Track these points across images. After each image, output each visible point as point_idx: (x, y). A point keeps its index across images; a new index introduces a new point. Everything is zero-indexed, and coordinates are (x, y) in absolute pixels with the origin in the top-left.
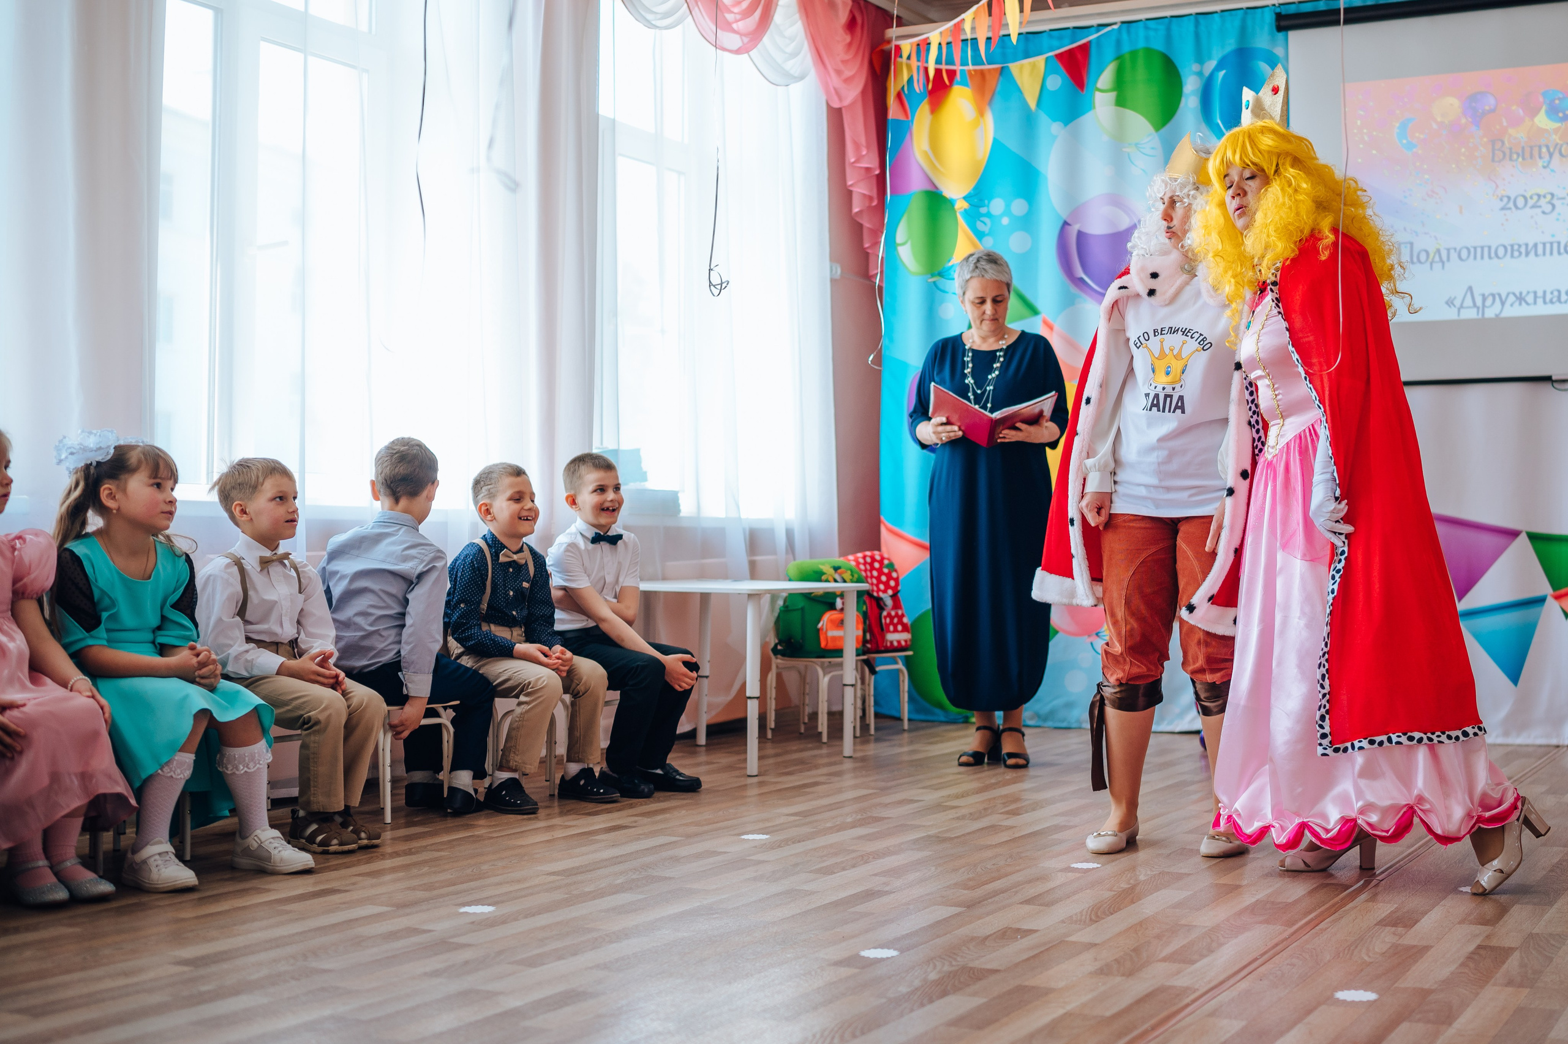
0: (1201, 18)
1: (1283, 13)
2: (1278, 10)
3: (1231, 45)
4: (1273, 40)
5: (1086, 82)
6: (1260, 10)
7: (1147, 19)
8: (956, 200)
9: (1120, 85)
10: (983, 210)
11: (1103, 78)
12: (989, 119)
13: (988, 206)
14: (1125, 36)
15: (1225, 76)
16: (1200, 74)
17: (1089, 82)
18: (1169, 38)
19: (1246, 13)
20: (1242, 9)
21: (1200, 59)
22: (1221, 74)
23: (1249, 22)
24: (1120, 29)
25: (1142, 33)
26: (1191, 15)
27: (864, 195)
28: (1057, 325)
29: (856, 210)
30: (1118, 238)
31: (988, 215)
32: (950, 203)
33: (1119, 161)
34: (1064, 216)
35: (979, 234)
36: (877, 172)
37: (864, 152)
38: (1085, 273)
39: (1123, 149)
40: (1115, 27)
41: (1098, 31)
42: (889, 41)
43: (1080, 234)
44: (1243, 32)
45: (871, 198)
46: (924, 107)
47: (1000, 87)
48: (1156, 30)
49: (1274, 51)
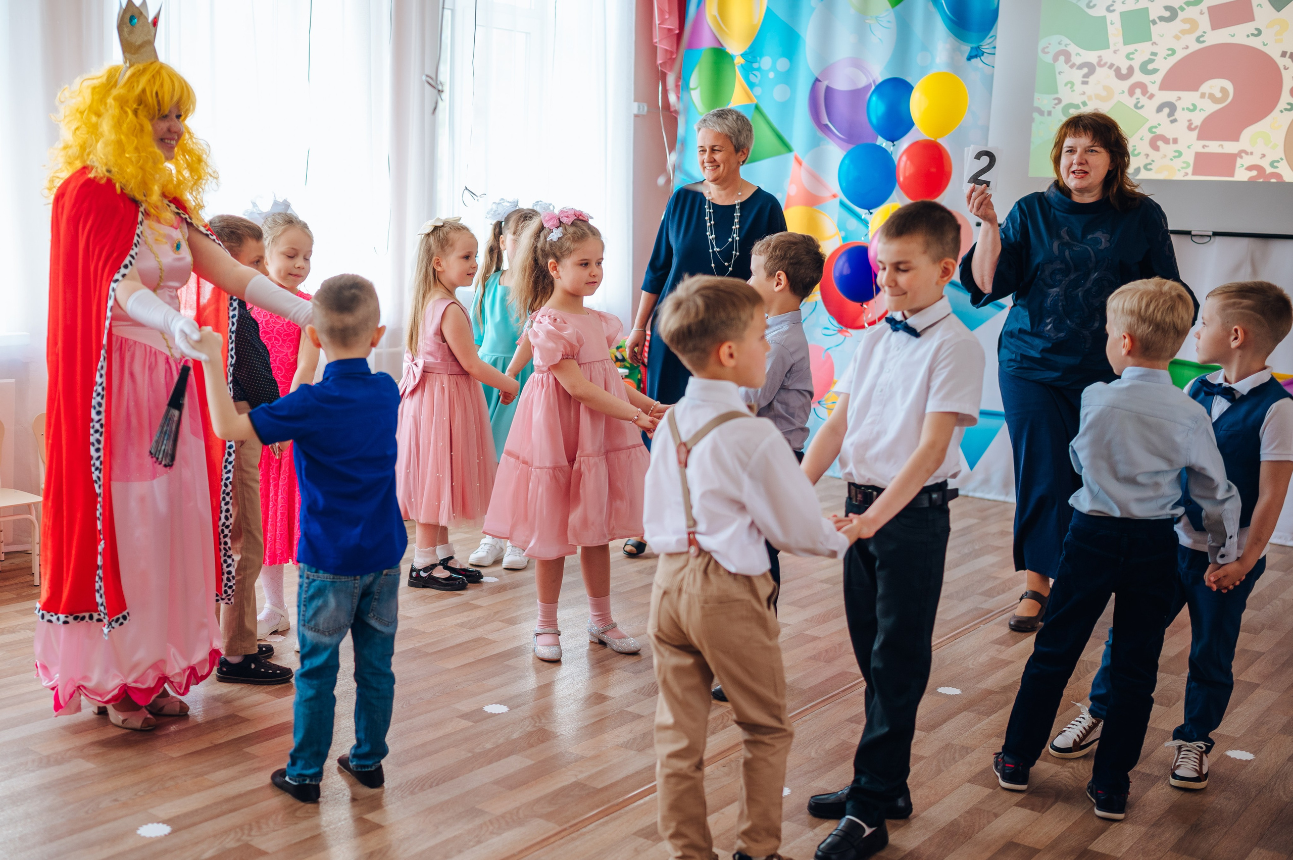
8: (735, 56)
10: (755, 65)
13: (759, 63)
27: (666, 50)
28: (805, 161)
29: (659, 62)
30: (856, 95)
31: (759, 69)
32: (731, 58)
33: (862, 31)
34: (816, 74)
35: (751, 85)
36: (677, 32)
37: (667, 17)
38: (830, 121)
39: (865, 21)
43: (828, 90)
45: (671, 52)
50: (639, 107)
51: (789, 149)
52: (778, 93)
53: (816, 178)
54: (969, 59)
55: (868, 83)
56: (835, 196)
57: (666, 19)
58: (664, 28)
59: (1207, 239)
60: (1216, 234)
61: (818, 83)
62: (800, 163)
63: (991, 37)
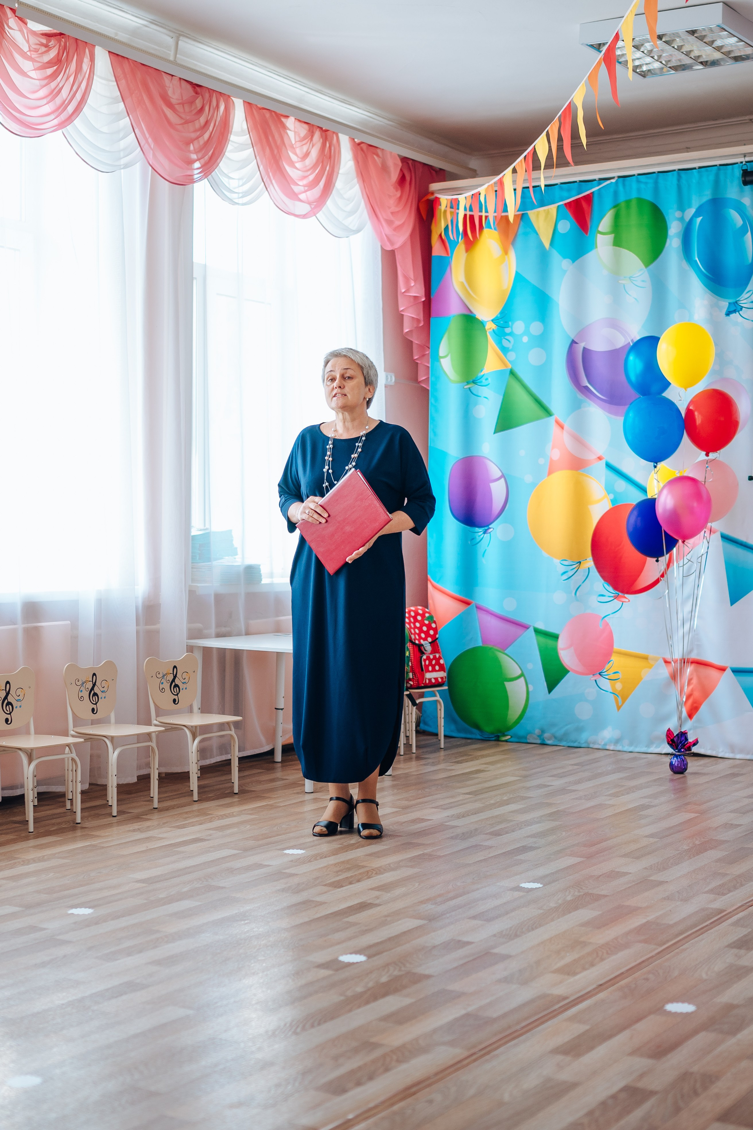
0: (684, 174)
1: (750, 170)
2: (745, 168)
3: (707, 195)
4: (742, 191)
5: (590, 226)
6: (731, 166)
7: (641, 174)
8: (486, 322)
9: (616, 228)
10: (508, 330)
11: (604, 223)
12: (512, 255)
13: (512, 328)
14: (621, 188)
15: (702, 221)
16: (681, 219)
17: (592, 225)
18: (656, 189)
19: (719, 169)
20: (716, 166)
21: (681, 205)
22: (699, 219)
23: (722, 177)
24: (617, 182)
25: (634, 186)
26: (674, 170)
27: (413, 318)
28: (566, 426)
29: (406, 330)
30: (614, 355)
31: (511, 334)
32: (482, 324)
33: (616, 291)
34: (572, 336)
35: (505, 350)
36: (423, 300)
37: (413, 284)
38: (590, 382)
39: (620, 282)
40: (613, 181)
41: (599, 184)
42: (432, 193)
43: (585, 351)
44: (717, 184)
45: (418, 321)
46: (461, 247)
47: (521, 231)
48: (646, 183)
49: (742, 201)
50: (387, 376)
51: (548, 413)
52: (534, 356)
53: (579, 440)
54: (728, 314)
55: (626, 343)
56: (600, 458)
57: (412, 287)
58: (410, 296)
61: (574, 345)
62: (562, 427)
63: (748, 292)
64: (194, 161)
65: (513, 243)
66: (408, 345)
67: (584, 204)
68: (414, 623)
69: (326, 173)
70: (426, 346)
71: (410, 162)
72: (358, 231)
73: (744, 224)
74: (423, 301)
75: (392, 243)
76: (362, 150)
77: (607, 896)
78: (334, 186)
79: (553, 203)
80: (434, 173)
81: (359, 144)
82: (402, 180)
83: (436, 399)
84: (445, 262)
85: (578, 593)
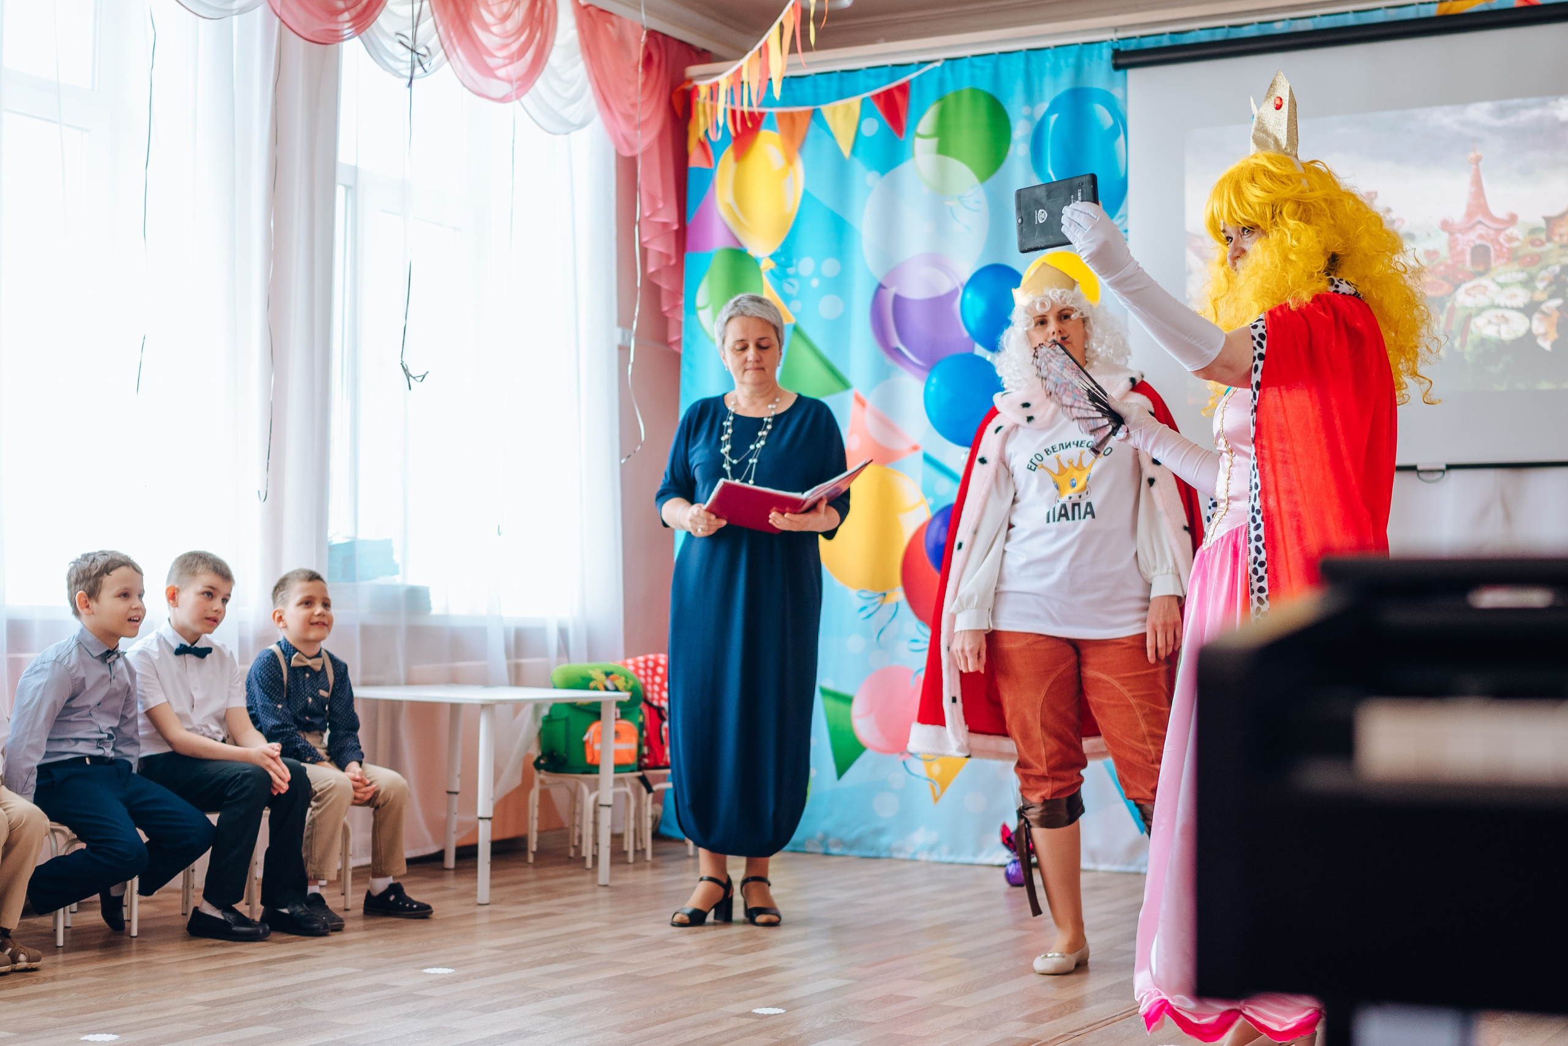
0: (1033, 56)
1: (1122, 49)
2: (1116, 46)
3: (1065, 83)
4: (1111, 78)
5: (905, 126)
6: (1097, 45)
7: (974, 56)
8: (762, 259)
9: (942, 130)
10: (791, 271)
11: (926, 122)
12: (799, 167)
13: (796, 268)
14: (948, 74)
15: (1057, 120)
16: (1030, 118)
17: (907, 123)
18: (996, 77)
19: (1081, 49)
20: (1077, 44)
21: (1030, 98)
22: (1054, 117)
23: (1086, 61)
24: (943, 66)
25: (967, 71)
26: (1020, 51)
27: (661, 253)
28: (870, 401)
29: (651, 269)
30: (939, 305)
31: (796, 276)
32: (755, 262)
33: (940, 215)
34: (879, 277)
35: (787, 298)
36: (675, 227)
37: (660, 205)
38: (903, 340)
39: (947, 203)
40: (938, 64)
41: (919, 69)
42: (690, 81)
43: (898, 300)
44: (1078, 68)
45: (668, 257)
46: (729, 154)
47: (811, 133)
48: (982, 68)
49: (1112, 93)
50: (624, 335)
51: (845, 384)
52: (826, 307)
53: (887, 423)
55: (954, 287)
56: (915, 448)
57: (659, 210)
58: (657, 223)
59: (1441, 474)
60: (1450, 467)
61: (882, 290)
62: (863, 404)
63: (1121, 217)
64: (342, 11)
65: (800, 149)
66: (653, 291)
67: (898, 96)
68: (653, 677)
69: (536, 41)
70: (677, 293)
71: (660, 37)
72: (582, 125)
73: (1115, 125)
74: (677, 231)
75: (631, 146)
76: (589, 14)
77: (875, 1023)
78: (547, 60)
79: (855, 94)
80: (694, 54)
81: (586, 7)
82: (648, 60)
83: (691, 366)
84: (707, 177)
85: (881, 638)
